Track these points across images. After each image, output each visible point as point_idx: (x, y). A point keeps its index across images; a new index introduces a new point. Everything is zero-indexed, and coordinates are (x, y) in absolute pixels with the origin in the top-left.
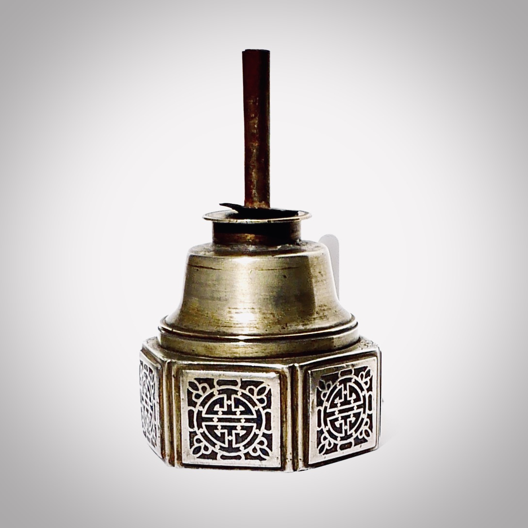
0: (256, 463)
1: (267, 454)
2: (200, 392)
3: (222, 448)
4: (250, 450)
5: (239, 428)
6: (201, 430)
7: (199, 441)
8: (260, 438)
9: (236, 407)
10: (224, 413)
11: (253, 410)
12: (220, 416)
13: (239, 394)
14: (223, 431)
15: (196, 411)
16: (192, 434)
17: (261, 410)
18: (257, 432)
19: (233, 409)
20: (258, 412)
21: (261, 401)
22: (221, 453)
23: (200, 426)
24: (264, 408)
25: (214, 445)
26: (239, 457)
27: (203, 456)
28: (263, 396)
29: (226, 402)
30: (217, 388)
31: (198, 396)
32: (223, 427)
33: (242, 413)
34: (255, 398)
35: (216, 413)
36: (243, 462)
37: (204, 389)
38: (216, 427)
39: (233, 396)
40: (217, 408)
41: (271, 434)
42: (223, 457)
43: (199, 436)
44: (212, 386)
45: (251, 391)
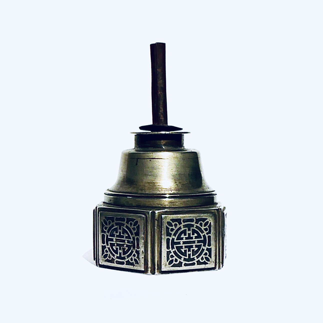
0: (202, 266)
1: (208, 260)
2: (174, 227)
3: (185, 260)
4: (200, 259)
5: (194, 246)
6: (174, 250)
7: (172, 256)
8: (205, 251)
9: (193, 234)
10: (186, 238)
11: (202, 235)
12: (184, 240)
13: (195, 226)
14: (185, 249)
15: (171, 238)
16: (168, 253)
17: (206, 235)
18: (204, 248)
20: (204, 236)
21: (206, 230)
22: (184, 262)
23: (173, 248)
25: (180, 258)
26: (194, 264)
27: (174, 266)
28: (207, 227)
29: (188, 232)
30: (183, 224)
31: (172, 230)
32: (186, 247)
33: (196, 237)
34: (203, 228)
35: (182, 239)
36: (196, 267)
37: (176, 225)
38: (181, 247)
39: (191, 228)
40: (183, 236)
41: (211, 248)
42: (186, 265)
43: (173, 254)
44: (180, 223)
45: (201, 224)
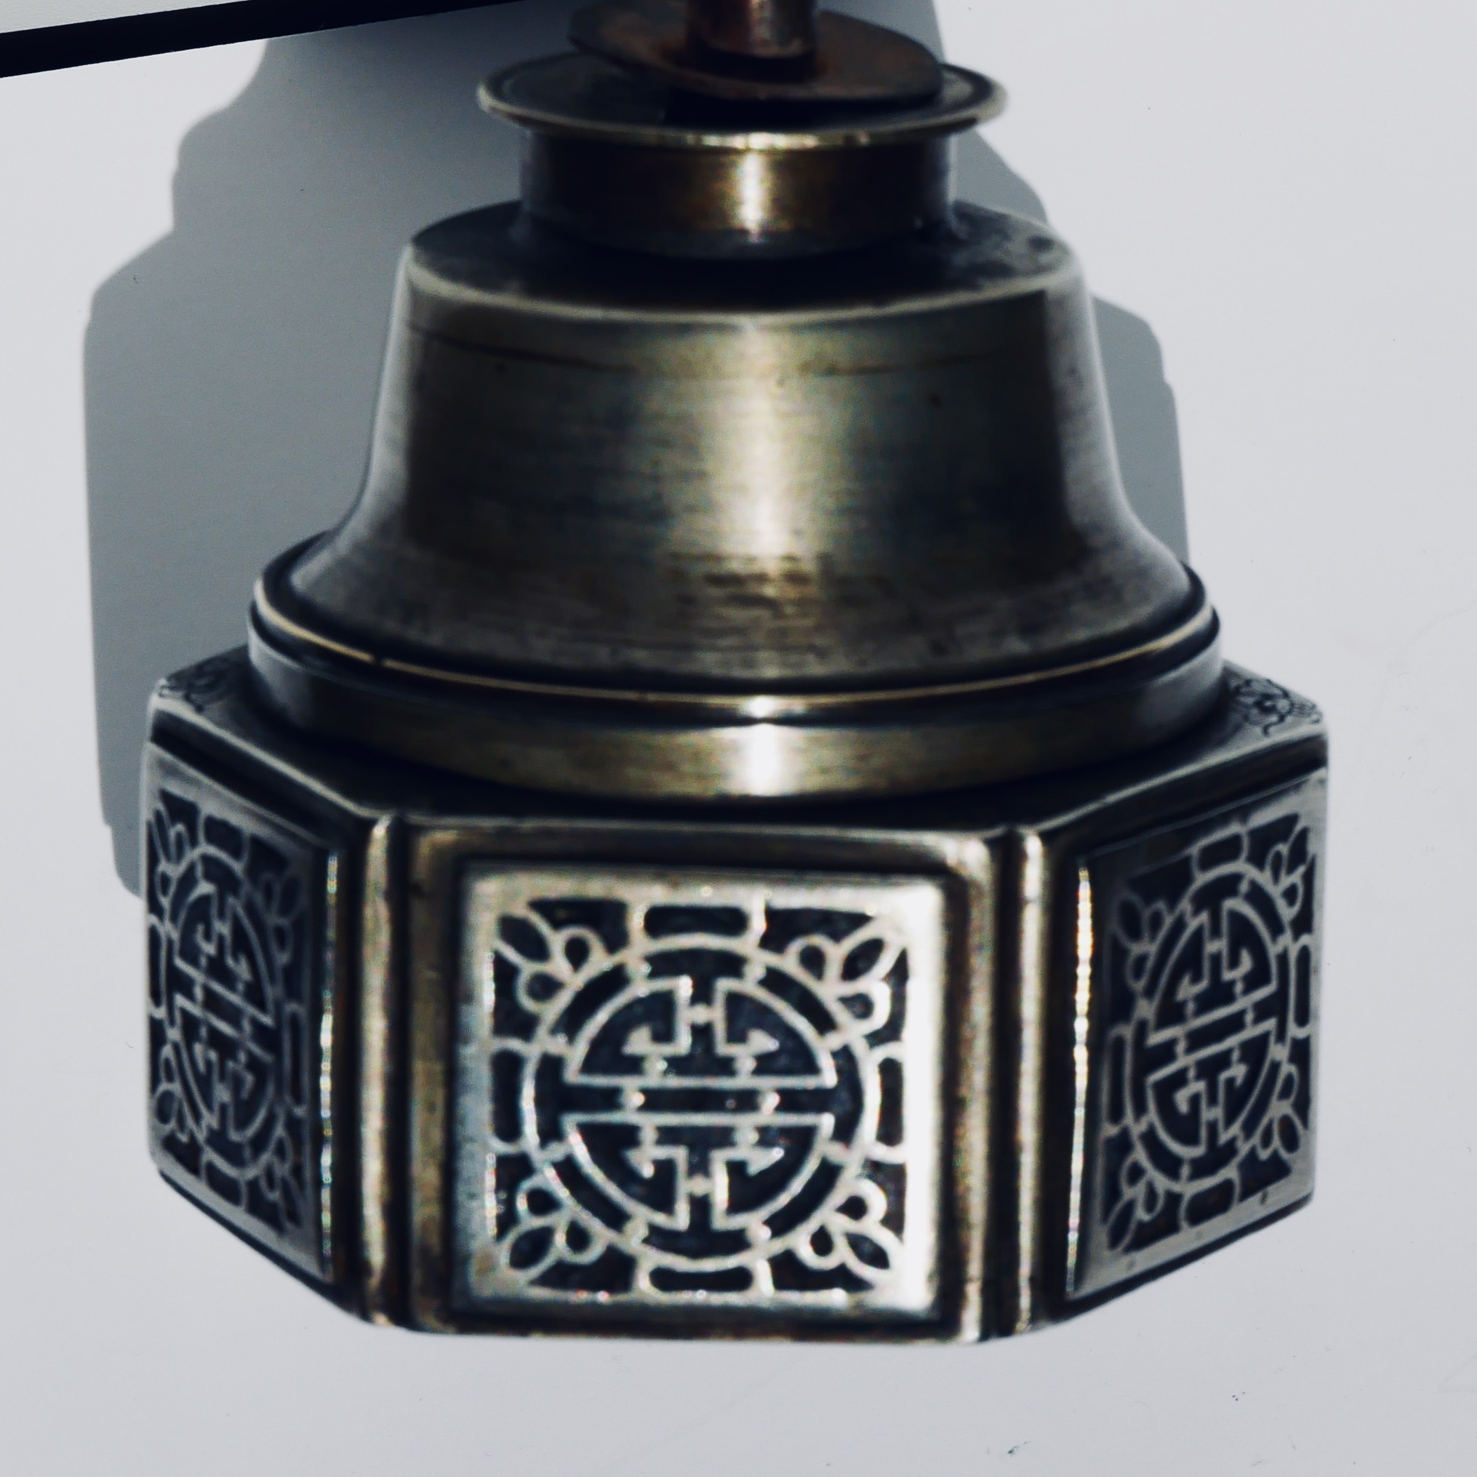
1: (878, 1258)
2: (559, 965)
3: (658, 1237)
4: (800, 1242)
5: (746, 1137)
6: (558, 1151)
7: (544, 1201)
8: (851, 1184)
9: (737, 1035)
10: (677, 1065)
11: (821, 1048)
12: (657, 1078)
13: (755, 971)
14: (663, 1153)
15: (531, 1057)
16: (512, 1170)
17: (860, 1048)
18: (835, 1152)
19: (723, 1048)
20: (845, 1058)
21: (861, 1006)
22: (651, 1259)
23: (550, 1132)
24: (876, 1039)
25: (616, 1218)
26: (742, 1279)
27: (562, 1275)
28: (871, 984)
29: (686, 1015)
30: (645, 944)
31: (545, 987)
32: (668, 1136)
33: (765, 1064)
34: (830, 990)
35: (634, 1065)
37: (577, 953)
38: (631, 1135)
39: (722, 986)
40: (639, 1042)
41: (903, 1163)
42: (664, 1278)
43: (548, 1178)
44: (616, 939)
45: (813, 960)
